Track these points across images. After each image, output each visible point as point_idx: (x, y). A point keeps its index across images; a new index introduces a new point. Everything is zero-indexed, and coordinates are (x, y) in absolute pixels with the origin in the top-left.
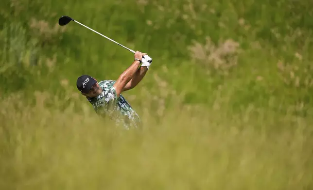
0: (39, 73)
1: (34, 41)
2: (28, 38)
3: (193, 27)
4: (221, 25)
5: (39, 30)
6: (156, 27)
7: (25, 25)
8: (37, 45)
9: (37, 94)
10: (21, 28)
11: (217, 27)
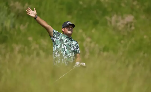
0: (16, 33)
1: (12, 14)
2: (9, 12)
3: (106, 6)
4: (123, 5)
5: (15, 8)
6: (85, 6)
7: (7, 5)
8: (14, 17)
9: (14, 45)
10: (5, 7)
11: (120, 6)
